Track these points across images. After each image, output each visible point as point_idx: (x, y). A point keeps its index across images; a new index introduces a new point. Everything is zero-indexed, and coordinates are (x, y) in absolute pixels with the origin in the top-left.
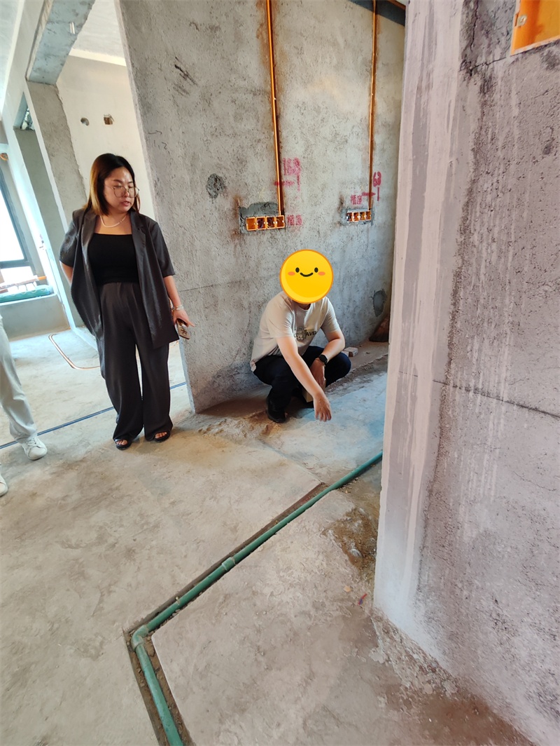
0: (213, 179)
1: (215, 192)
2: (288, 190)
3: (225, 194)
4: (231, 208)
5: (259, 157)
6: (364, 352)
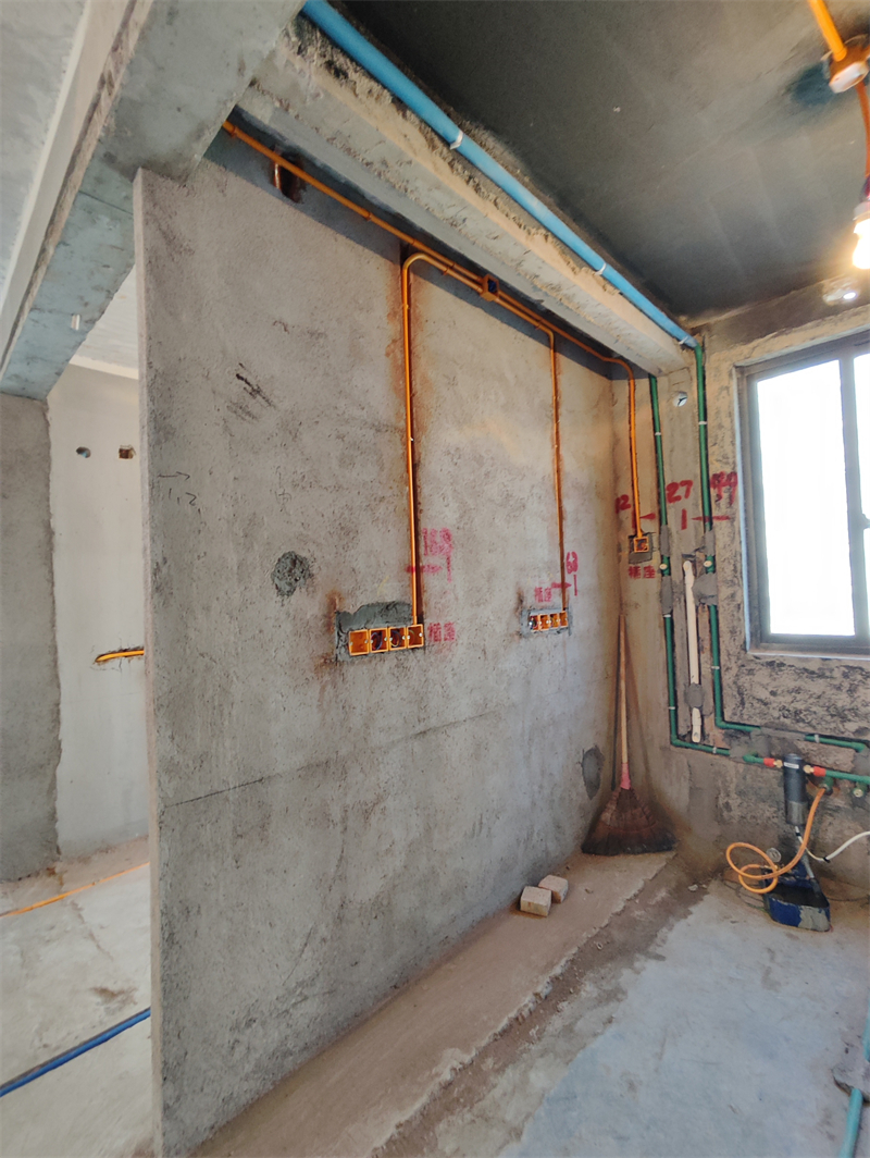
0: (288, 561)
1: (290, 584)
2: (429, 580)
3: (311, 589)
4: (320, 615)
5: (380, 525)
6: (581, 888)
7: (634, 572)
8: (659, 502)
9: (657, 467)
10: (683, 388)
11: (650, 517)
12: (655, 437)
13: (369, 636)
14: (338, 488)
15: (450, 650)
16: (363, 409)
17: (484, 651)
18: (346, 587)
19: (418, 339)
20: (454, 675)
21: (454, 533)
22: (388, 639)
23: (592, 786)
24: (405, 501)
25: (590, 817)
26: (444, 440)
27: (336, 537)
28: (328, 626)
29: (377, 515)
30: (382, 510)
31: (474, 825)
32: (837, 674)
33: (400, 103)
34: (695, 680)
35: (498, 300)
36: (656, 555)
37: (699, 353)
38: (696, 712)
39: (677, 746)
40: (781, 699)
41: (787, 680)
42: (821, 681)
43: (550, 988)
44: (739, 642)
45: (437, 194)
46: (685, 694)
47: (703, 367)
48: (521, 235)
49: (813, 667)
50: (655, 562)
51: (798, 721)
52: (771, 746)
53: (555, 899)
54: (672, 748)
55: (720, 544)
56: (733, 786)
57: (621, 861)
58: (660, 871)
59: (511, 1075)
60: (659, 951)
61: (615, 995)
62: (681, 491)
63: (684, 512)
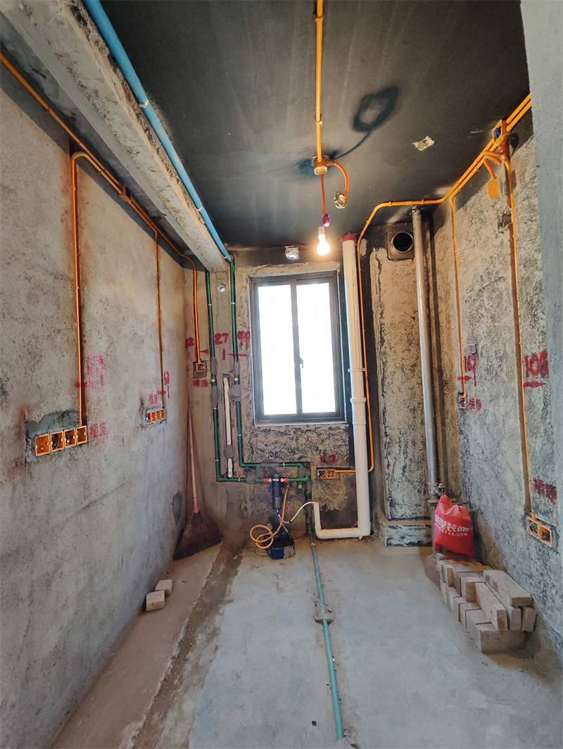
2: (92, 393)
3: (4, 404)
4: (12, 425)
5: (58, 351)
6: (179, 582)
7: (197, 383)
8: (210, 344)
9: (209, 324)
10: (224, 282)
11: (206, 351)
12: (208, 306)
13: (50, 438)
14: (27, 320)
15: (103, 442)
16: (45, 259)
17: (123, 440)
18: (34, 400)
19: (83, 215)
20: (106, 460)
21: (104, 358)
22: (64, 439)
23: (177, 516)
24: (75, 334)
25: (177, 536)
26: (99, 291)
27: (25, 360)
28: (19, 434)
29: (56, 343)
30: (59, 340)
31: (119, 563)
32: (292, 433)
33: (113, 60)
34: (229, 443)
35: (130, 202)
36: (209, 374)
37: (232, 265)
38: (230, 460)
39: (220, 481)
40: (269, 447)
41: (272, 438)
42: (285, 437)
43: (179, 650)
44: (251, 420)
45: (126, 129)
46: (225, 452)
47: (234, 273)
48: (167, 175)
49: (282, 430)
50: (208, 378)
51: (276, 458)
52: (265, 472)
53: (167, 595)
54: (218, 483)
55: (242, 369)
56: (248, 497)
57: (196, 557)
58: (218, 555)
59: (171, 715)
60: (229, 598)
61: (215, 632)
62: (222, 339)
63: (224, 350)
